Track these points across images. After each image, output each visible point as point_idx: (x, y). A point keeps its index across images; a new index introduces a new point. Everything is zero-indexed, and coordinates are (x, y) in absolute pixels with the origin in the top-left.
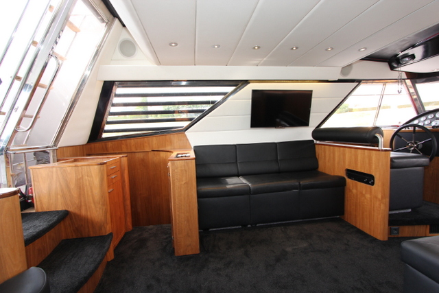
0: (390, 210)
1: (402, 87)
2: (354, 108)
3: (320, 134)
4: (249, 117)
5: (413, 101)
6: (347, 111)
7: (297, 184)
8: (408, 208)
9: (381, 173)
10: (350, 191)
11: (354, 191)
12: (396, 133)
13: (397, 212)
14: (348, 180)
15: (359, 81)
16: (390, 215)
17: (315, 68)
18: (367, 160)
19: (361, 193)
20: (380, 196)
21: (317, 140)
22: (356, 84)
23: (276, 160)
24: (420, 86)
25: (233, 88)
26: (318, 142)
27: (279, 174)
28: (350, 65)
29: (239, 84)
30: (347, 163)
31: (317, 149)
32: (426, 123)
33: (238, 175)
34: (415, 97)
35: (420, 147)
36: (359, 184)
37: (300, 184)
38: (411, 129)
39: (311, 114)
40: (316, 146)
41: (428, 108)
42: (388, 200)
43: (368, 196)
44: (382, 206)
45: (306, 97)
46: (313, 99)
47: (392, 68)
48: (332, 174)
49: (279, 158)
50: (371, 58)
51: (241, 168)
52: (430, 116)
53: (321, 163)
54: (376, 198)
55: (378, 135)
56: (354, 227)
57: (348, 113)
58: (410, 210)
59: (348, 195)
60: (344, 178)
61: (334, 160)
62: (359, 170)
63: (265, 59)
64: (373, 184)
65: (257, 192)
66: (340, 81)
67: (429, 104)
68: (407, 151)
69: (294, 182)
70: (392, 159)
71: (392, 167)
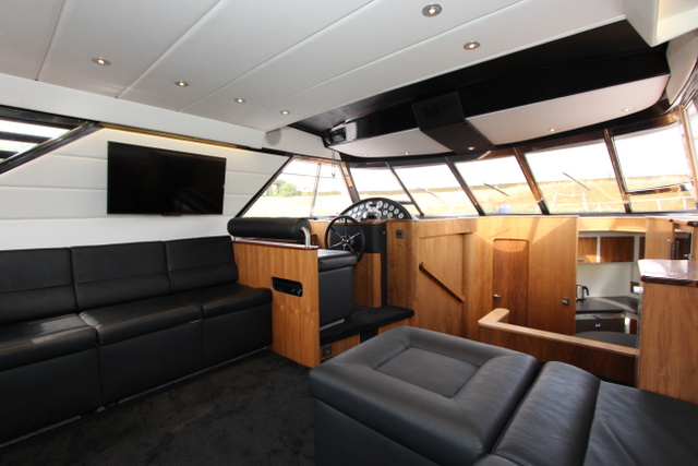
0: (321, 325)
1: (336, 169)
2: (303, 191)
3: (240, 226)
4: (104, 193)
5: (349, 188)
6: (294, 195)
7: (198, 309)
8: (340, 319)
9: (309, 280)
10: (278, 308)
11: (282, 307)
12: (331, 226)
13: (330, 325)
14: (276, 293)
15: (291, 156)
16: (321, 332)
17: (226, 124)
18: (294, 262)
19: (290, 308)
20: (309, 311)
21: (235, 235)
22: (287, 158)
23: (165, 273)
24: (354, 171)
25: (62, 132)
26: (237, 239)
27: (171, 296)
28: (278, 130)
29: (76, 126)
30: (272, 269)
31: (235, 250)
32: (359, 214)
33: (76, 311)
34: (351, 185)
35: (352, 242)
36: (287, 295)
37: (202, 310)
38: (342, 221)
39: (225, 196)
40: (235, 245)
41: (362, 198)
42: (317, 313)
43: (297, 311)
44: (312, 322)
45: (217, 167)
46: (227, 173)
47: (326, 145)
48: (256, 286)
49: (170, 269)
50: (298, 126)
51: (82, 295)
52: (362, 207)
53: (241, 271)
54: (305, 312)
55: (304, 229)
56: (285, 358)
57: (296, 197)
58: (343, 321)
59: (276, 314)
60: (270, 291)
61: (257, 266)
62: (287, 278)
63: (129, 88)
64: (301, 295)
65: (113, 338)
66: (264, 150)
67: (363, 193)
68: (340, 248)
69: (192, 308)
70: (320, 259)
71: (320, 270)
